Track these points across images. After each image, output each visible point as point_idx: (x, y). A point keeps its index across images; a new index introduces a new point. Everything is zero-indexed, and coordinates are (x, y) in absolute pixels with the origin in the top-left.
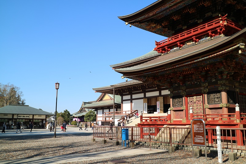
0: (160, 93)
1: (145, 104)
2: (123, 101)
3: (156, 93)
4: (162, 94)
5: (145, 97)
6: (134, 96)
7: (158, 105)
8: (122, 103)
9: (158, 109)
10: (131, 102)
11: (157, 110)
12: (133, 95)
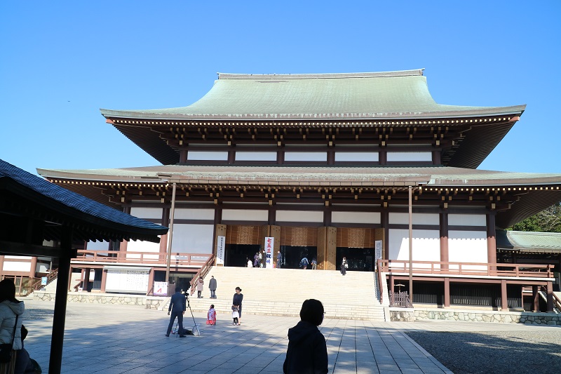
5: (219, 220)
7: (269, 246)
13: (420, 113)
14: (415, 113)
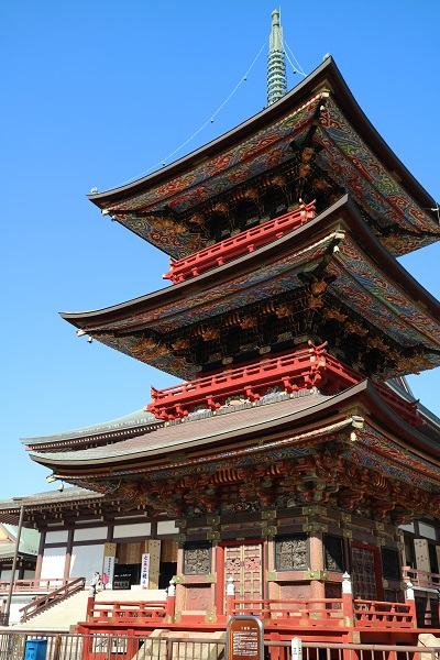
0: (154, 528)
1: (107, 558)
2: (43, 546)
3: (143, 529)
4: (160, 531)
5: (110, 538)
6: (80, 535)
7: (145, 565)
8: (41, 552)
9: (144, 576)
10: (70, 552)
11: (142, 580)
12: (76, 531)
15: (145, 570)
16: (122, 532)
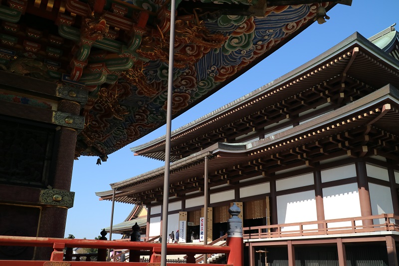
7: (202, 225)
9: (202, 233)
11: (201, 236)
13: (272, 82)
14: (269, 84)
15: (202, 229)
16: (191, 203)
